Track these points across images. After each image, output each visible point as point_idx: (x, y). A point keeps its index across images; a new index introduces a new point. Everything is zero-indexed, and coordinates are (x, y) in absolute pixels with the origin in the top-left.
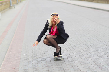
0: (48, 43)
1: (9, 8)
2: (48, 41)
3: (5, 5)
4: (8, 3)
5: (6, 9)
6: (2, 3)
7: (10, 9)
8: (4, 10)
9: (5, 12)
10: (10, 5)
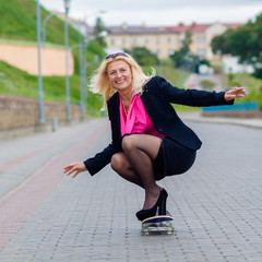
0: (129, 169)
1: (32, 129)
2: (128, 165)
3: (18, 113)
4: (31, 108)
5: (21, 127)
6: (4, 101)
7: (37, 131)
8: (11, 128)
9: (15, 136)
10: (40, 117)
